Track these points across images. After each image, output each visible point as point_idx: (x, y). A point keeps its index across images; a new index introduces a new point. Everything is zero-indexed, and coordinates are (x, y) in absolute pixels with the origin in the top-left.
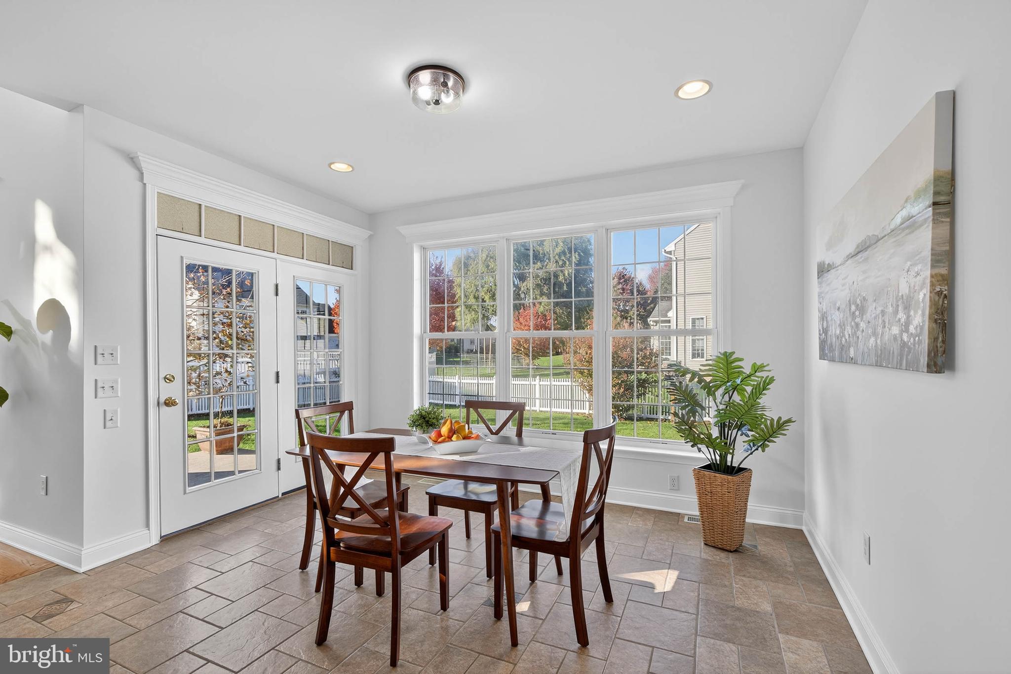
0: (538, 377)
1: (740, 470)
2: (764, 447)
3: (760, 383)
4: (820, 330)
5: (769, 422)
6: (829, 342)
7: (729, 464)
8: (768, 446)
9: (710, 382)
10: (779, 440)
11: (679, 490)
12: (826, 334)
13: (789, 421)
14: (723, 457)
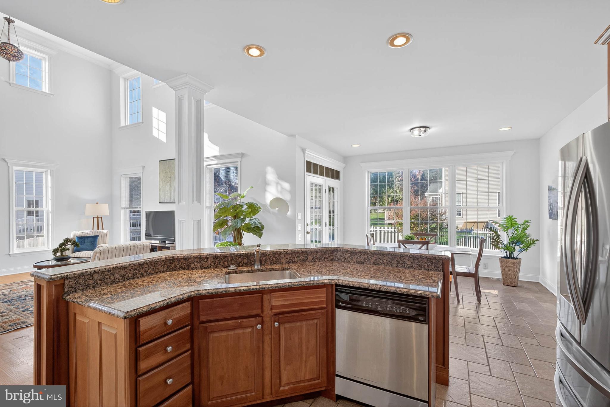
0: (373, 226)
1: (517, 258)
2: (526, 250)
3: (525, 227)
4: (549, 209)
5: (529, 240)
6: (553, 213)
7: (513, 257)
8: (528, 249)
9: (505, 227)
10: (532, 247)
11: (487, 269)
12: (552, 211)
13: (537, 240)
14: (511, 254)
